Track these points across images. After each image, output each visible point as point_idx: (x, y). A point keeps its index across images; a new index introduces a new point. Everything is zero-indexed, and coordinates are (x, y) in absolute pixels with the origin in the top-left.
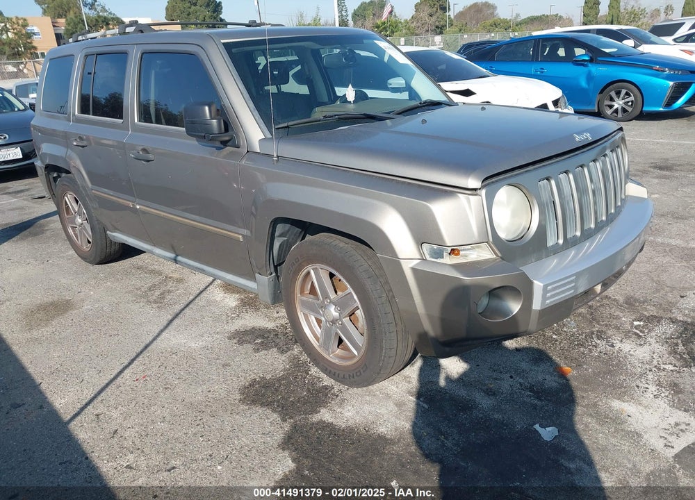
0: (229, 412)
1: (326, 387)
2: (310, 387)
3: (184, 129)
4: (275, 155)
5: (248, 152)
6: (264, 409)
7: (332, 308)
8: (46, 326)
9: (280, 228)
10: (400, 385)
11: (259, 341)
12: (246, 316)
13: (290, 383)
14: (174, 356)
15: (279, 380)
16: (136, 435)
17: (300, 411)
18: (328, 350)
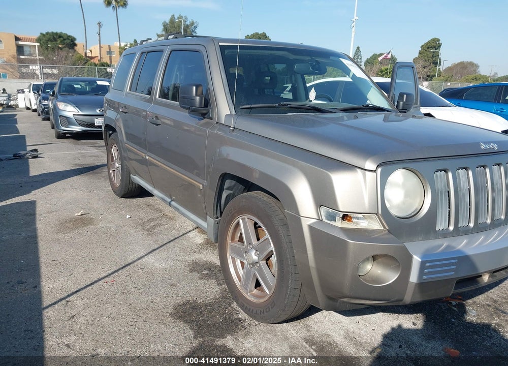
0: (159, 321)
1: (239, 320)
2: (227, 316)
3: (179, 103)
4: (232, 126)
5: (217, 123)
6: (185, 325)
7: (253, 253)
8: (70, 232)
9: (228, 183)
10: (300, 332)
11: (205, 272)
12: (205, 252)
13: (213, 309)
14: (140, 270)
15: (206, 306)
16: (86, 322)
17: (211, 334)
18: (246, 289)
